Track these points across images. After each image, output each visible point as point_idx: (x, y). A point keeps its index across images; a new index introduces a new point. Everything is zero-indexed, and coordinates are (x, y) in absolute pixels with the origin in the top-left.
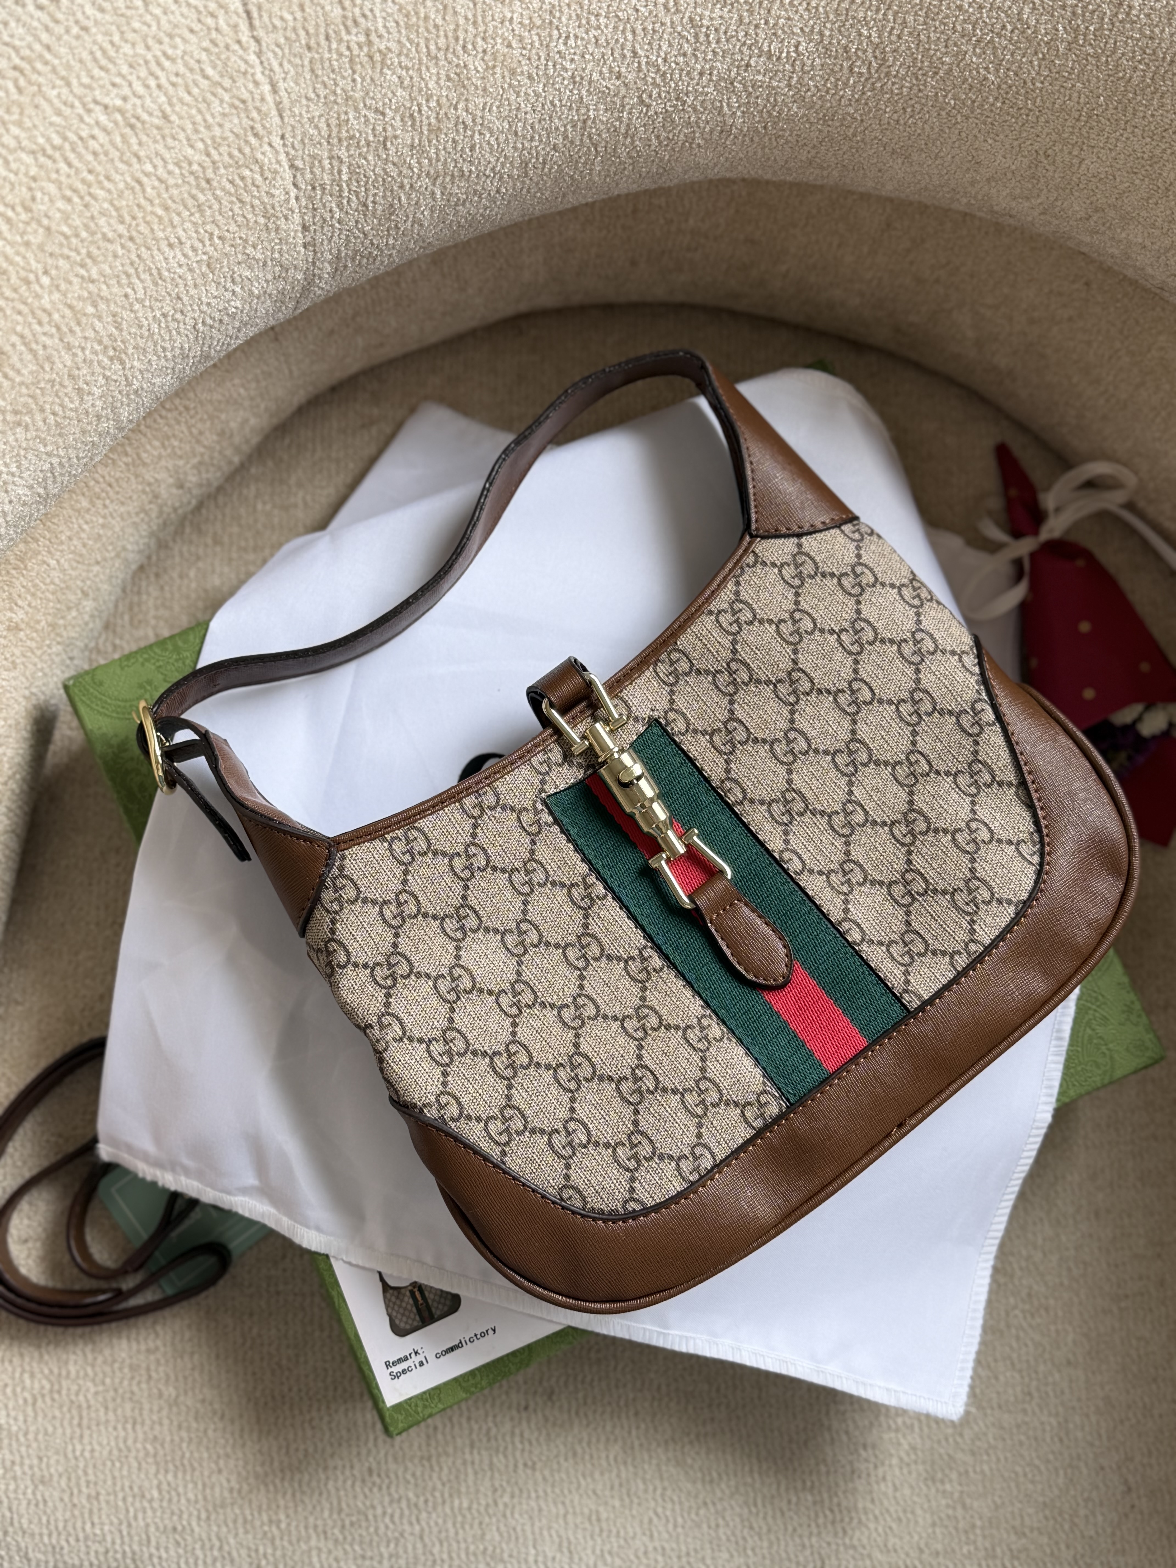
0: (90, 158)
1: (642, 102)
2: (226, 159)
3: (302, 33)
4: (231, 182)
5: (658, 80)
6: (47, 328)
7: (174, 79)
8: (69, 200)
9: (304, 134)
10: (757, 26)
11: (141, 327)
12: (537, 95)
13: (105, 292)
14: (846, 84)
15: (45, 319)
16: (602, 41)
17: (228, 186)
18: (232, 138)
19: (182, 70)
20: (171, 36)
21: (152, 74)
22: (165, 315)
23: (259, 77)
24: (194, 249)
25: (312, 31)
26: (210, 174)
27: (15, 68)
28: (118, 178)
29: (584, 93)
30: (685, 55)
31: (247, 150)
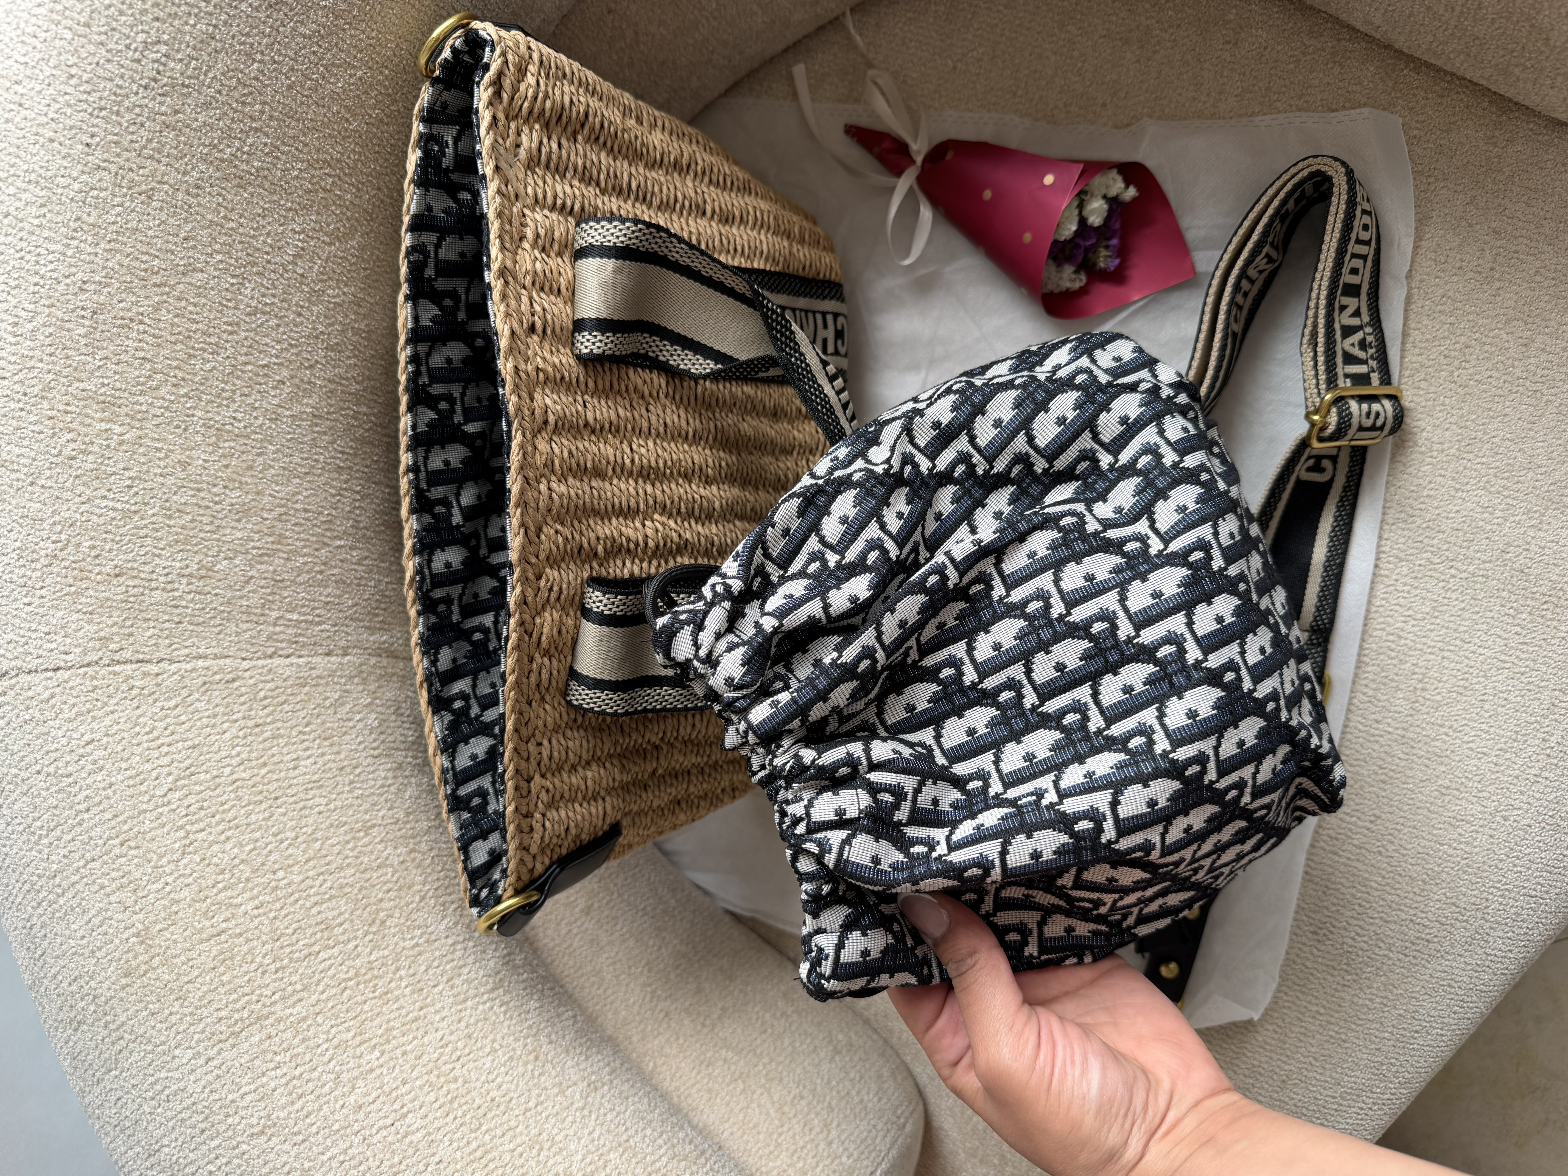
0: (203, 813)
1: (311, 367)
2: (245, 707)
3: (167, 625)
4: (265, 707)
5: (294, 351)
6: (318, 883)
7: (168, 732)
9: (247, 642)
10: (269, 262)
11: (352, 805)
12: (277, 451)
13: (309, 830)
14: (340, 197)
16: (246, 391)
17: (266, 711)
18: (229, 700)
19: (162, 725)
21: (158, 748)
22: (351, 782)
23: (189, 667)
24: (307, 749)
25: (166, 617)
26: (251, 723)
27: (122, 845)
29: (288, 413)
30: (278, 325)
31: (243, 689)
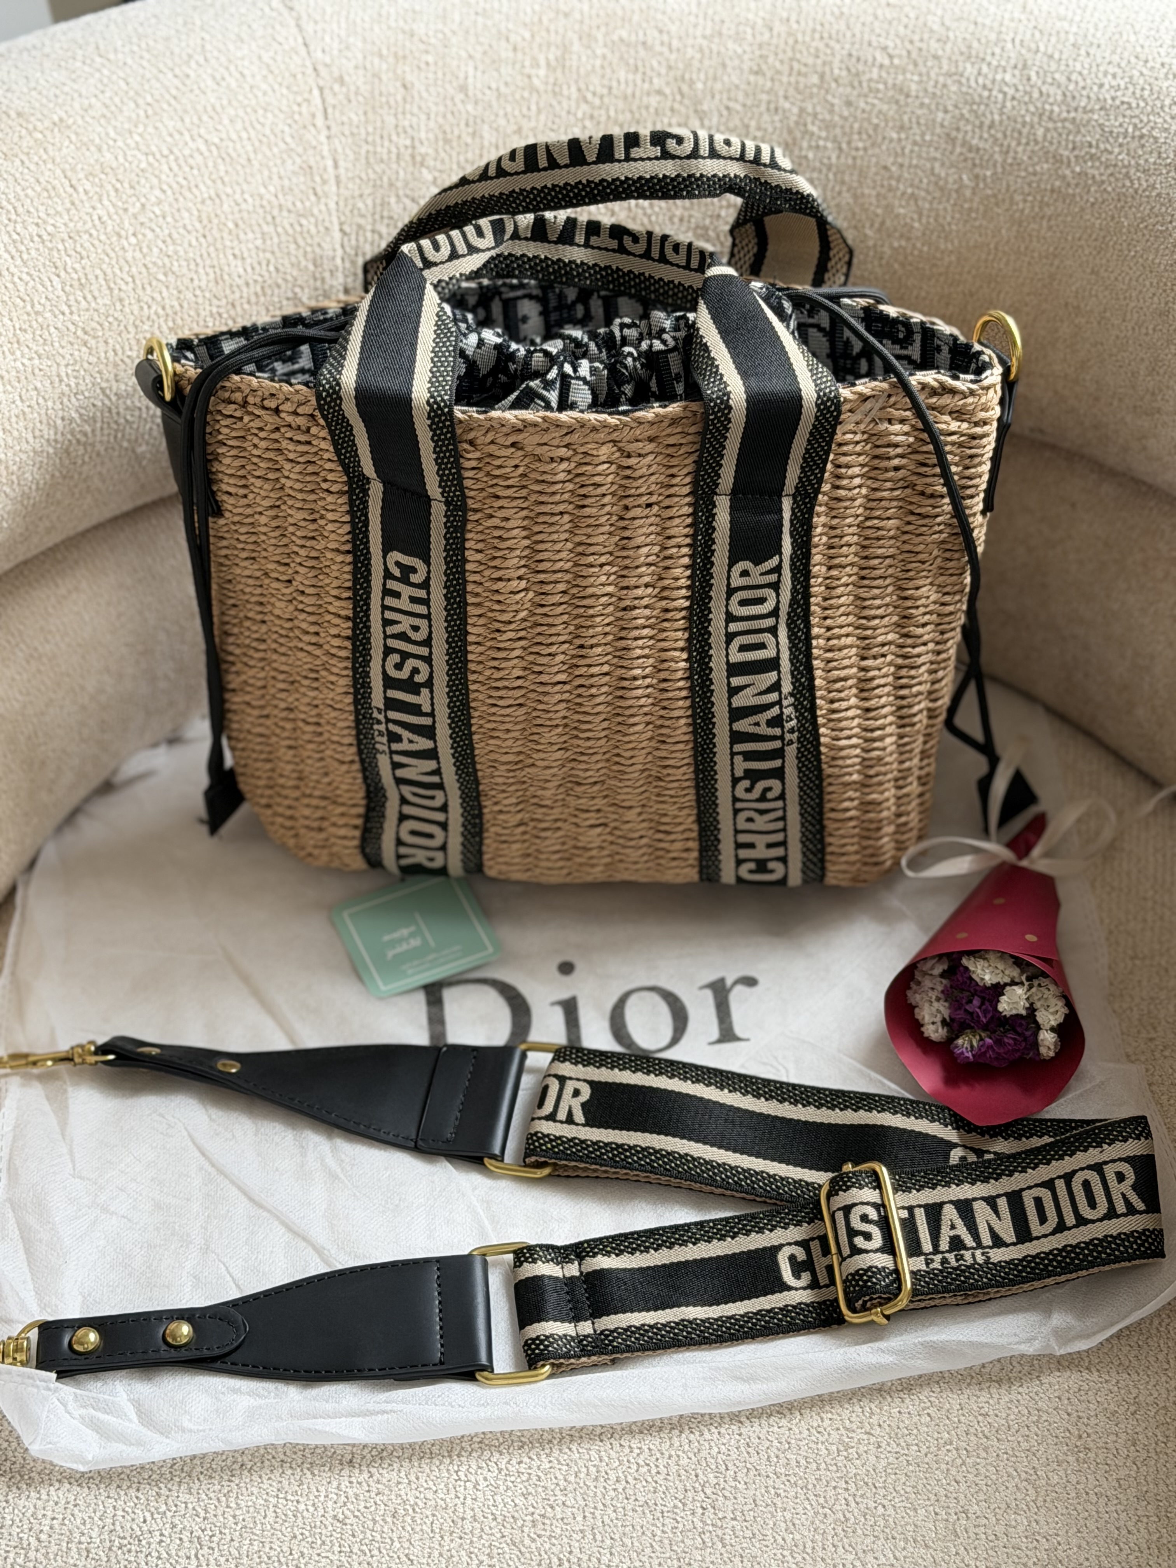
2: (290, 205)
3: (363, 131)
4: (291, 226)
7: (261, 137)
8: (164, 192)
9: (354, 206)
13: (175, 268)
15: (126, 268)
18: (297, 191)
20: (266, 110)
21: (245, 129)
23: (326, 153)
24: (253, 268)
25: (370, 130)
27: (148, 104)
28: (204, 189)
31: (307, 204)
